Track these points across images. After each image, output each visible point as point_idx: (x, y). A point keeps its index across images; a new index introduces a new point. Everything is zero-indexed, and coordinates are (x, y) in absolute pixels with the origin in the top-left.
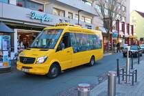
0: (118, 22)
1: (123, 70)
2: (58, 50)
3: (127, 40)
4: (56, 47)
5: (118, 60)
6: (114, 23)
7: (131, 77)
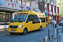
0: (48, 5)
1: (52, 35)
2: (26, 22)
3: (54, 17)
4: (26, 21)
5: (49, 30)
6: (46, 6)
7: (57, 40)
